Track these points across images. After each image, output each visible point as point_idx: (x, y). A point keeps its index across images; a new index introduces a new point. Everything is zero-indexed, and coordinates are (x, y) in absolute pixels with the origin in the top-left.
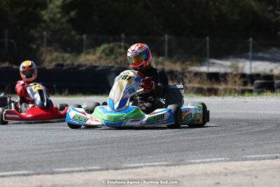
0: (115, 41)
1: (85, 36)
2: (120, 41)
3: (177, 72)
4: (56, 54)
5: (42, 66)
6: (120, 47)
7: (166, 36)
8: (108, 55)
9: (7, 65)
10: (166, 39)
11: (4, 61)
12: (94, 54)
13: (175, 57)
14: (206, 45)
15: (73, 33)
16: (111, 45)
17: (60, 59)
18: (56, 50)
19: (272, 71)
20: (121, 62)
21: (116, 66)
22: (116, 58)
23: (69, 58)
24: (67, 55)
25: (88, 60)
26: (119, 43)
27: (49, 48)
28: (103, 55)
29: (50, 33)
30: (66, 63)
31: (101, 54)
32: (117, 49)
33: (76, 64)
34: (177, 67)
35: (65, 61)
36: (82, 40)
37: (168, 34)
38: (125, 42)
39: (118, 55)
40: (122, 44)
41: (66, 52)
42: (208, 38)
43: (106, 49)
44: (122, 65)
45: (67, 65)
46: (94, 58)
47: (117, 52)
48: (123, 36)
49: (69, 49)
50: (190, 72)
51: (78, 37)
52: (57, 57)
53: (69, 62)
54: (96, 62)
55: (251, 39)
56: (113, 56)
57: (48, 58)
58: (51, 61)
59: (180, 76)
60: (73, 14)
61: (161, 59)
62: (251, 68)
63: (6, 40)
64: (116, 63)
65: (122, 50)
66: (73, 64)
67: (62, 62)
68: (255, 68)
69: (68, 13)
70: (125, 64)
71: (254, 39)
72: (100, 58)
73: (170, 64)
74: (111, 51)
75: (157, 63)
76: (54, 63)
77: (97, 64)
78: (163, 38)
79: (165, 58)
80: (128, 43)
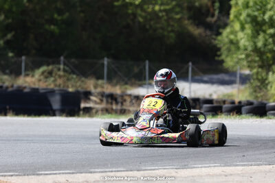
0: (53, 63)
1: (24, 58)
2: (59, 63)
3: (117, 95)
6: (59, 70)
7: (106, 61)
8: (46, 77)
10: (106, 63)
12: (33, 76)
13: (115, 81)
14: (145, 69)
15: (11, 54)
16: (50, 67)
19: (211, 95)
20: (60, 85)
22: (55, 80)
24: (5, 77)
25: (26, 82)
26: (58, 66)
28: (42, 77)
30: (5, 85)
31: (40, 76)
32: (55, 70)
33: (15, 86)
34: (117, 90)
35: (4, 83)
36: (21, 62)
37: (108, 58)
38: (65, 64)
39: (57, 77)
40: (62, 67)
41: (5, 73)
42: (147, 62)
43: (44, 71)
44: (62, 88)
45: (6, 87)
46: (33, 79)
47: (56, 74)
48: (62, 58)
49: (7, 71)
50: (130, 95)
53: (7, 84)
54: (34, 84)
55: (190, 64)
56: (52, 79)
59: (119, 100)
60: (9, 36)
61: (100, 82)
62: (190, 92)
64: (56, 85)
65: (61, 73)
66: (12, 86)
68: (195, 92)
69: (5, 35)
71: (193, 64)
72: (40, 80)
73: (110, 87)
74: (50, 73)
75: (96, 87)
77: (37, 86)
78: (101, 62)
79: (105, 81)
80: (68, 66)
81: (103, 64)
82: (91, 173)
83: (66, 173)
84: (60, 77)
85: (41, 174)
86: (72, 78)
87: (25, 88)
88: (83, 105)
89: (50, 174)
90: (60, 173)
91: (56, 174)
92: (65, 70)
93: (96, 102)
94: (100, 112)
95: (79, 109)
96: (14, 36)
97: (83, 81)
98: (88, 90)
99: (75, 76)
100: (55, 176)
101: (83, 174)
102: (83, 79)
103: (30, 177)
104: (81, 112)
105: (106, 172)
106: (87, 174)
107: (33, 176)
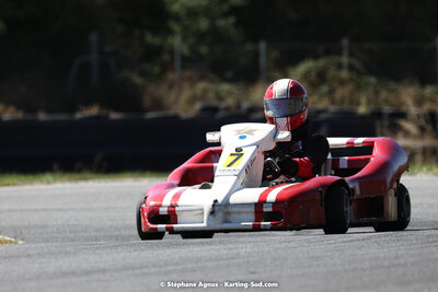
0: (328, 53)
1: (262, 46)
2: (339, 53)
4: (201, 86)
5: (171, 112)
6: (340, 66)
9: (94, 111)
11: (88, 103)
16: (321, 63)
17: (211, 95)
18: (202, 78)
20: (342, 102)
21: (333, 108)
22: (331, 92)
23: (230, 93)
24: (225, 87)
26: (336, 60)
27: (187, 74)
30: (222, 105)
32: (332, 72)
33: (245, 105)
36: (256, 55)
38: (351, 54)
39: (335, 83)
40: (345, 60)
41: (223, 79)
43: (309, 72)
44: (346, 106)
45: (227, 109)
47: (333, 79)
48: (345, 42)
49: (229, 74)
51: (249, 47)
52: (205, 92)
53: (230, 102)
56: (325, 89)
58: (193, 100)
61: (428, 90)
63: (94, 58)
64: (333, 102)
65: (344, 74)
66: (238, 106)
67: (214, 103)
70: (351, 103)
74: (320, 78)
75: (419, 102)
76: (198, 106)
84: (342, 83)
86: (367, 84)
92: (351, 68)
97: (392, 91)
98: (404, 109)
99: (373, 80)
102: (392, 85)
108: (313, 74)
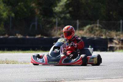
0: (94, 23)
1: (78, 21)
2: (97, 23)
6: (97, 27)
7: (121, 22)
12: (83, 30)
16: (92, 25)
20: (97, 35)
21: (95, 37)
22: (95, 33)
25: (80, 34)
26: (96, 25)
27: (59, 27)
28: (88, 31)
29: (59, 19)
32: (95, 28)
36: (76, 24)
37: (122, 20)
38: (100, 23)
39: (95, 31)
40: (98, 25)
43: (89, 28)
46: (83, 32)
47: (95, 29)
48: (98, 21)
54: (84, 34)
56: (93, 32)
57: (59, 32)
58: (60, 34)
60: (70, 9)
63: (36, 23)
64: (95, 35)
70: (99, 36)
72: (86, 33)
75: (116, 36)
77: (85, 36)
78: (119, 22)
79: (121, 32)
80: (101, 25)
81: (120, 23)
82: (111, 78)
83: (98, 79)
84: (97, 30)
85: (86, 80)
86: (103, 31)
87: (78, 37)
88: (109, 45)
89: (91, 79)
90: (96, 79)
91: (94, 79)
92: (99, 27)
93: (116, 44)
94: (118, 49)
95: (107, 47)
96: (73, 9)
97: (109, 33)
98: (112, 37)
99: (105, 30)
100: (93, 80)
101: (107, 79)
102: (109, 31)
103: (81, 81)
104: (108, 49)
105: (118, 78)
106: (109, 79)
107: (82, 81)
108: (90, 28)
